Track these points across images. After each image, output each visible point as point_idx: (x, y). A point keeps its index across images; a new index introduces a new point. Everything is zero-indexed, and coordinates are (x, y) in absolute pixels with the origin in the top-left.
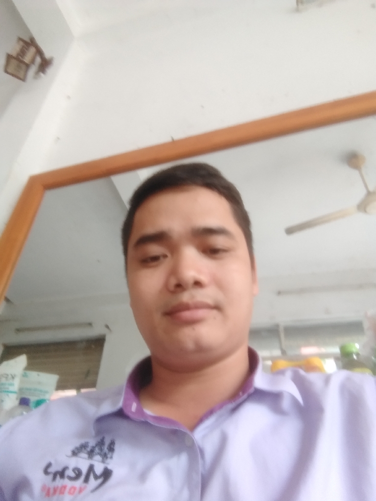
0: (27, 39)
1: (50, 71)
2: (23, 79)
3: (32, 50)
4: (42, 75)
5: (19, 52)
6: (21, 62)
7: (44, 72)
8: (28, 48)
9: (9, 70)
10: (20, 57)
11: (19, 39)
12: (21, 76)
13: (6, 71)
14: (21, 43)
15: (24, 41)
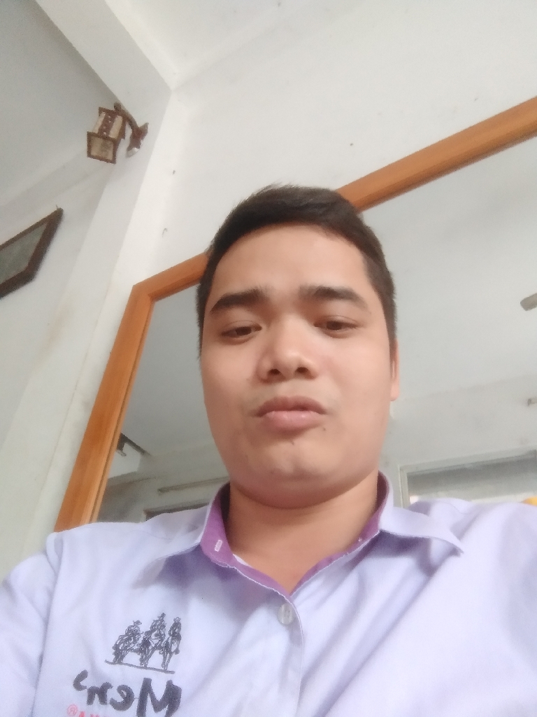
0: (112, 108)
1: (145, 142)
2: (113, 161)
3: (119, 120)
4: (136, 149)
5: (102, 126)
6: (106, 138)
7: (138, 145)
8: (113, 119)
9: (94, 153)
10: (105, 133)
11: (101, 110)
12: (110, 157)
13: (89, 155)
14: (104, 114)
15: (108, 112)
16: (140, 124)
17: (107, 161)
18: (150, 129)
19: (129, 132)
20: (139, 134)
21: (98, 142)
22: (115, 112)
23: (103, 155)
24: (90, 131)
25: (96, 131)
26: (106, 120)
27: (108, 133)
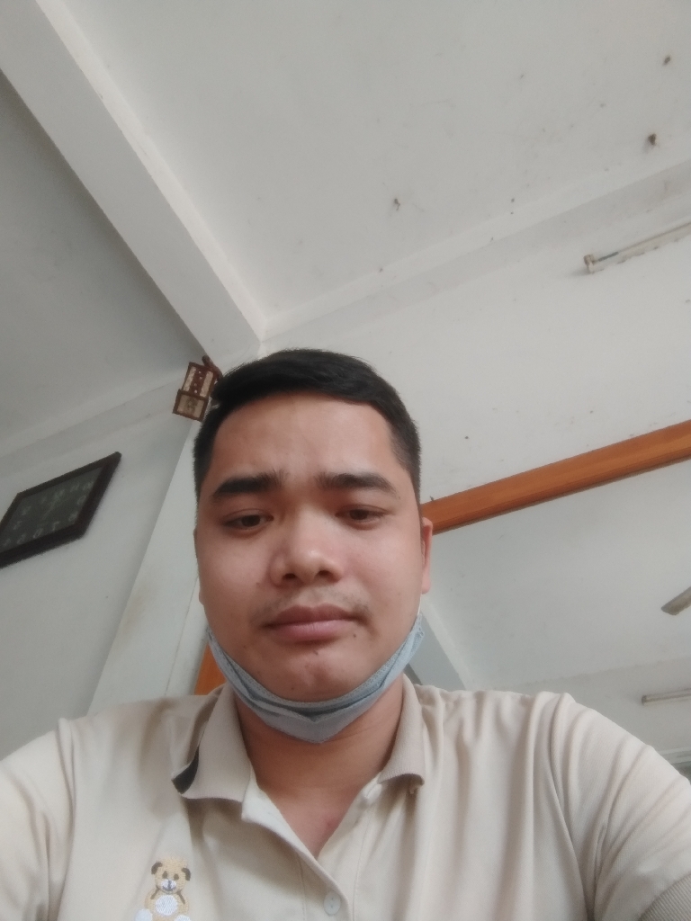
3: (210, 376)
5: (193, 383)
6: (197, 397)
8: (204, 375)
9: (181, 409)
10: (196, 392)
11: (191, 365)
12: (197, 414)
13: (176, 411)
15: (197, 367)
17: (193, 418)
21: (185, 398)
22: (206, 368)
23: (189, 411)
24: (181, 387)
25: (187, 388)
26: (197, 376)
27: (199, 391)
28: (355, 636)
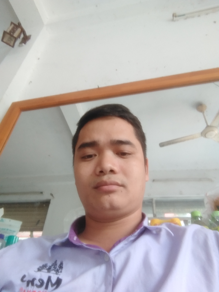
0: (17, 24)
3: (19, 30)
4: (23, 44)
5: (11, 30)
6: (12, 36)
7: (25, 43)
8: (17, 29)
9: (4, 40)
10: (12, 33)
11: (12, 23)
12: (12, 44)
13: (2, 40)
14: (13, 25)
15: (15, 25)
16: (28, 34)
17: (10, 46)
18: (32, 37)
19: (22, 36)
20: (26, 39)
21: (7, 36)
22: (18, 26)
23: (9, 42)
24: (6, 30)
25: (8, 31)
26: (13, 28)
28: (122, 192)
